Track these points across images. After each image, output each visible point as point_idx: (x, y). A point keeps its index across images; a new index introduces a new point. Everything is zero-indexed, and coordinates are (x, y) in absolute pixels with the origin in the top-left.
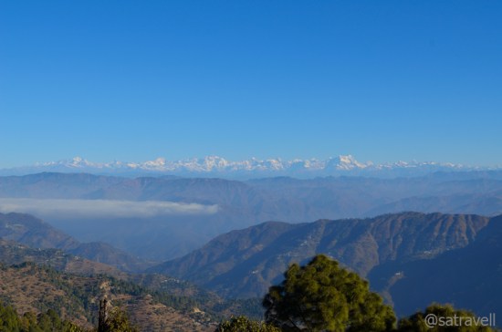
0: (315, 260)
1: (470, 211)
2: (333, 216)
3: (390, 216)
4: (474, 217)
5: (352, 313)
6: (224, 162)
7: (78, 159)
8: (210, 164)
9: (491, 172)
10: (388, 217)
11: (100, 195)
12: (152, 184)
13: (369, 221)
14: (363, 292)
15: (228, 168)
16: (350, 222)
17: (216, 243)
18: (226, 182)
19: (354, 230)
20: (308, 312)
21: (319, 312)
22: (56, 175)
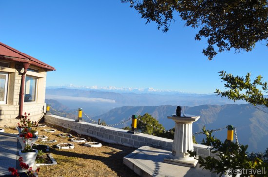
0: (145, 115)
1: (185, 106)
2: (146, 105)
3: (163, 106)
4: (187, 107)
5: (154, 128)
6: (115, 88)
7: (71, 85)
8: (110, 88)
9: (192, 94)
10: (162, 106)
11: (77, 95)
12: (93, 93)
13: (156, 107)
14: (157, 123)
15: (116, 89)
16: (151, 107)
17: (111, 111)
18: (115, 93)
19: (153, 109)
20: (143, 128)
21: (146, 128)
22: (65, 89)
